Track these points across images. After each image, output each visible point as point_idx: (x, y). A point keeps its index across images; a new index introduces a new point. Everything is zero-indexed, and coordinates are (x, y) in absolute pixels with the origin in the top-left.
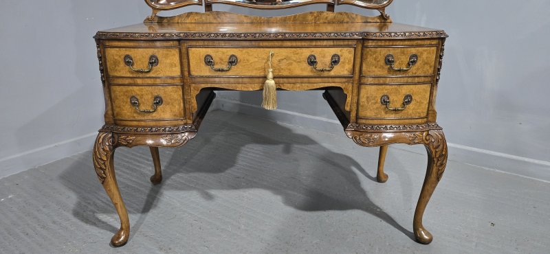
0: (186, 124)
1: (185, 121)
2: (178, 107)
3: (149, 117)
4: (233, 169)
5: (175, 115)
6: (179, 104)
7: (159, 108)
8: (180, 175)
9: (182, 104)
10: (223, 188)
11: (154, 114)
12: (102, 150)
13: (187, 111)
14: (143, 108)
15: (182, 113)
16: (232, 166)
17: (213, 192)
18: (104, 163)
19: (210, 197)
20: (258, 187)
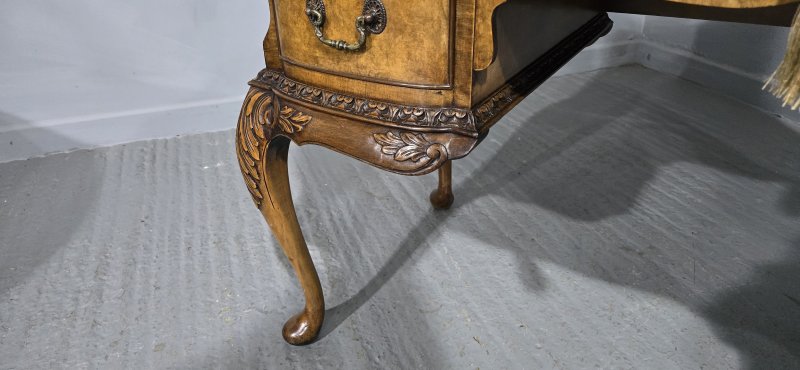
0: (452, 105)
1: (449, 96)
2: (431, 46)
3: (349, 65)
4: (621, 219)
5: (419, 72)
6: (435, 38)
7: (378, 40)
8: (495, 200)
9: (444, 38)
10: (576, 269)
11: (363, 59)
12: (250, 133)
13: (460, 63)
14: (335, 35)
15: (443, 66)
16: (621, 211)
17: (549, 270)
18: (256, 166)
19: (535, 282)
20: (675, 298)
